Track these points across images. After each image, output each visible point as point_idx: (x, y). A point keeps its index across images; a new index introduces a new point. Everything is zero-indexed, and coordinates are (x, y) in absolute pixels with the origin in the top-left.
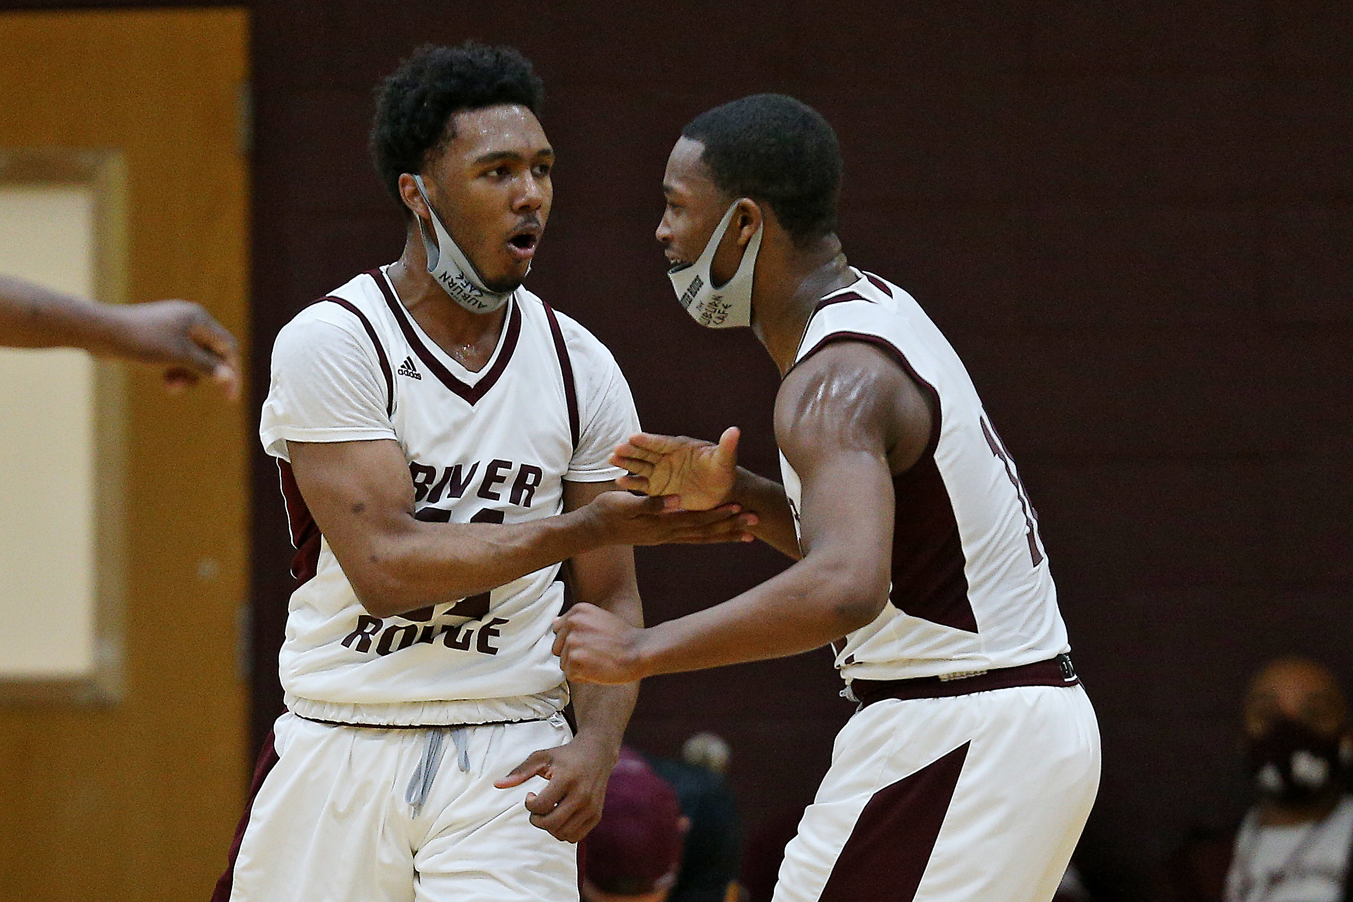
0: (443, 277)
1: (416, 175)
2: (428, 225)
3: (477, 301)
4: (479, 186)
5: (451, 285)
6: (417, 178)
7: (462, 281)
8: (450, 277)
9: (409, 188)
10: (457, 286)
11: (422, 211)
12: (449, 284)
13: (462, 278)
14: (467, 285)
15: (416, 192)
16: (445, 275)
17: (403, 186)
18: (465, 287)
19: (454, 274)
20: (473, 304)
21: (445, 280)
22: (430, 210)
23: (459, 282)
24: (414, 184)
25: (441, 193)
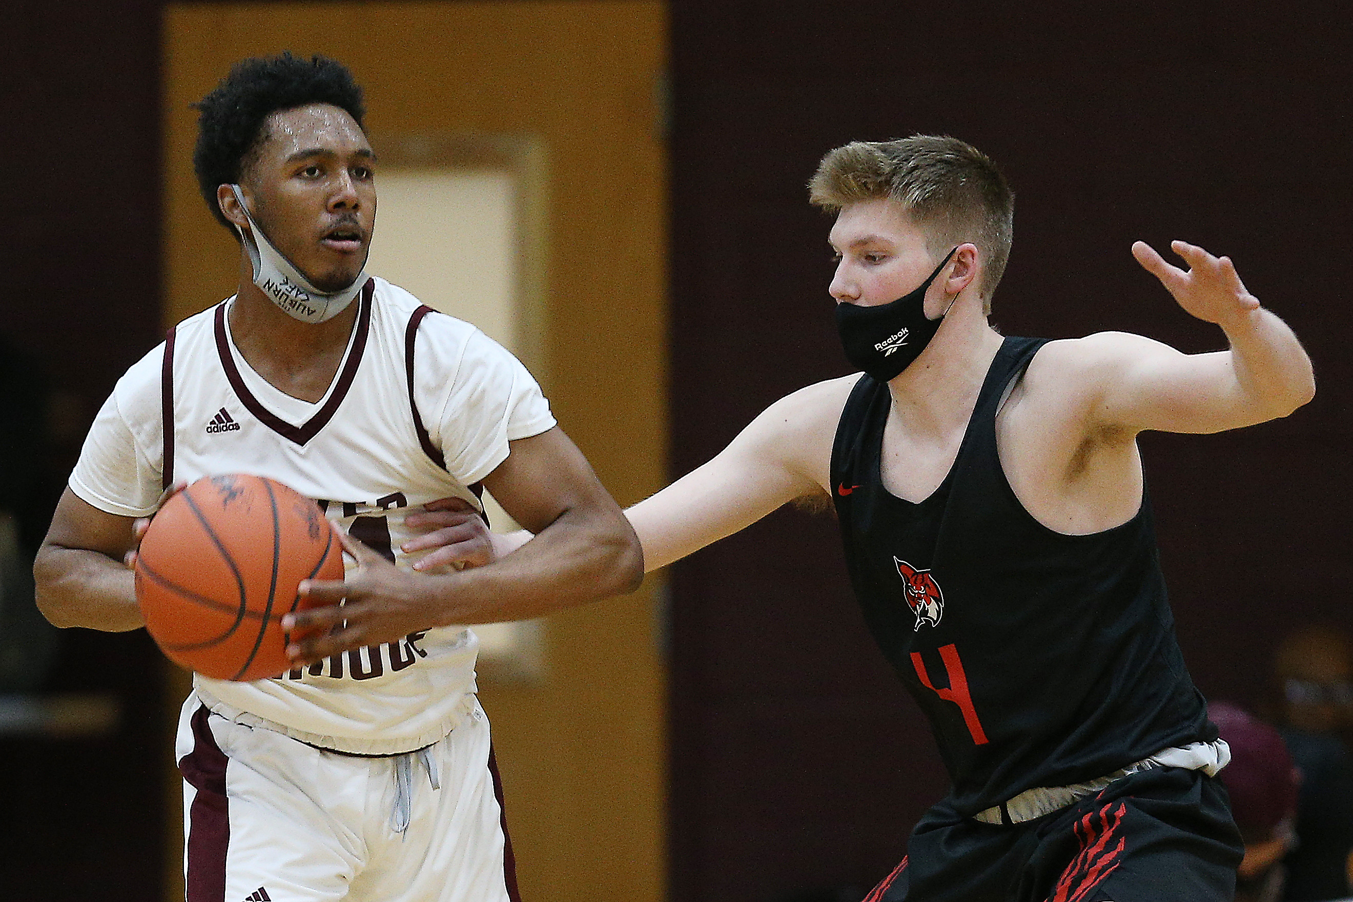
0: (270, 286)
1: (235, 184)
2: (248, 232)
3: (305, 308)
4: (297, 187)
5: (276, 293)
6: (236, 188)
7: (287, 287)
8: (274, 284)
9: (228, 200)
10: (281, 293)
11: (243, 222)
12: (274, 291)
13: (287, 283)
14: (293, 289)
15: (235, 204)
16: (268, 282)
17: (222, 197)
18: (290, 292)
19: (277, 280)
20: (302, 312)
21: (269, 288)
22: (250, 221)
23: (283, 288)
24: (233, 195)
25: (258, 200)
